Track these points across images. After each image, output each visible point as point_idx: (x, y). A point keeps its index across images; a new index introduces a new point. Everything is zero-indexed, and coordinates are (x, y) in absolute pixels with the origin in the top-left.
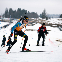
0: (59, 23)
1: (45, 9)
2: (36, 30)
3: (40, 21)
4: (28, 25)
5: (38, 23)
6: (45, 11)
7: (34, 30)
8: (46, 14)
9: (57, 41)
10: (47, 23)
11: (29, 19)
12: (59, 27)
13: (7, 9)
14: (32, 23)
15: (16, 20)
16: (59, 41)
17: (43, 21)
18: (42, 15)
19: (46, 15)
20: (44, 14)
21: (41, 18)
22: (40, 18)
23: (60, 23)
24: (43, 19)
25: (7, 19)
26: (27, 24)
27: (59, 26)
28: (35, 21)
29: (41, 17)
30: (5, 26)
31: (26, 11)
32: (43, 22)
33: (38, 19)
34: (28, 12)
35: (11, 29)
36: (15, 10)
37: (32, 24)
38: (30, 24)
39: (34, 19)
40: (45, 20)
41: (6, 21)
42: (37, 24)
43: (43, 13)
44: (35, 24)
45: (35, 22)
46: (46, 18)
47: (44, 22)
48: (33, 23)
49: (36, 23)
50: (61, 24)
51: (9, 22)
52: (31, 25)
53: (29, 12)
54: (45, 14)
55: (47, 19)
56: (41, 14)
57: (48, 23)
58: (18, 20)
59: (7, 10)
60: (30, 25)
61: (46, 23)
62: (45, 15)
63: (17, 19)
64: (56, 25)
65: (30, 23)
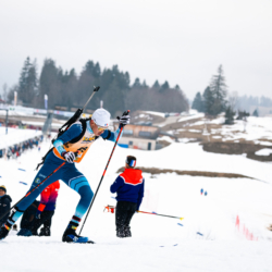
1: (220, 70)
2: (171, 171)
3: (193, 128)
4: (136, 148)
5: (183, 135)
6: (219, 81)
7: (165, 171)
8: (225, 93)
10: (229, 139)
11: (142, 116)
13: (31, 62)
14: (154, 137)
17: (209, 127)
18: (203, 99)
19: (226, 98)
20: (215, 96)
21: (202, 115)
22: (194, 114)
24: (211, 119)
25: (29, 111)
26: (131, 143)
28: (171, 127)
29: (200, 110)
30: (16, 146)
31: (127, 73)
32: (209, 131)
34: (137, 80)
36: (72, 71)
37: (153, 142)
38: (143, 143)
39: (162, 115)
40: (220, 126)
41: (24, 122)
42: (177, 141)
43: (208, 88)
44: (167, 144)
45: (170, 132)
46: (224, 114)
47: (214, 131)
48: (159, 139)
49: (175, 138)
51: (40, 128)
52: (149, 148)
53: (141, 82)
54: (218, 93)
55: (229, 122)
56: (198, 94)
59: (32, 71)
61: (224, 140)
62: (221, 99)
65: (142, 136)
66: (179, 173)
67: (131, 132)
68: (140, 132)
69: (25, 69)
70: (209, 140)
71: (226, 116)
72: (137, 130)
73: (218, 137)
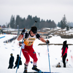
1: (64, 16)
2: (53, 44)
3: (58, 32)
5: (55, 34)
6: (64, 19)
7: (51, 44)
8: (66, 22)
10: (68, 34)
11: (44, 29)
13: (13, 16)
14: (48, 35)
17: (62, 31)
18: (60, 24)
19: (67, 23)
20: (64, 23)
21: (60, 28)
22: (58, 28)
24: (63, 29)
25: (13, 30)
28: (52, 32)
29: (59, 27)
30: (10, 39)
31: (39, 18)
32: (62, 33)
33: (55, 30)
34: (42, 20)
35: (19, 43)
36: (24, 18)
37: (47, 37)
39: (49, 29)
40: (65, 31)
41: (12, 33)
42: (54, 36)
44: (51, 37)
45: (52, 33)
46: (66, 27)
47: (64, 32)
49: (53, 35)
51: (16, 34)
53: (43, 20)
54: (64, 22)
55: (68, 30)
56: (59, 23)
57: (70, 34)
59: (14, 19)
60: (45, 37)
61: (67, 35)
62: (65, 24)
63: (27, 30)
65: (44, 35)
66: (55, 45)
67: (41, 34)
68: (44, 34)
69: (12, 18)
70: (62, 35)
71: (67, 28)
72: (43, 33)
73: (65, 34)
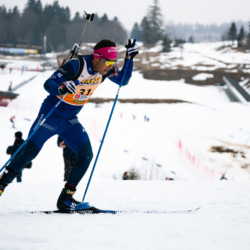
0: (224, 66)
1: (156, 1)
6: (155, 11)
8: (161, 22)
9: (219, 150)
10: (167, 66)
11: (83, 48)
12: (223, 84)
15: (21, 55)
16: (228, 151)
17: (148, 56)
18: (141, 29)
19: (163, 27)
20: (152, 25)
21: (140, 44)
23: (230, 67)
24: (149, 47)
27: (225, 79)
31: (67, 9)
32: (148, 59)
34: (77, 14)
36: (15, 9)
40: (158, 54)
43: (145, 19)
46: (161, 42)
47: (152, 59)
50: (235, 71)
54: (155, 23)
55: (166, 49)
56: (136, 25)
58: (28, 54)
61: (162, 67)
62: (158, 28)
63: (26, 51)
64: (211, 76)
66: (122, 101)
70: (148, 68)
71: (163, 44)
73: (156, 65)
